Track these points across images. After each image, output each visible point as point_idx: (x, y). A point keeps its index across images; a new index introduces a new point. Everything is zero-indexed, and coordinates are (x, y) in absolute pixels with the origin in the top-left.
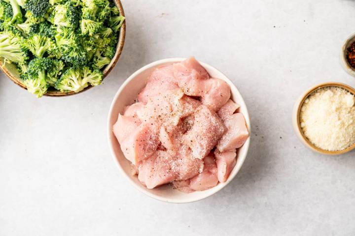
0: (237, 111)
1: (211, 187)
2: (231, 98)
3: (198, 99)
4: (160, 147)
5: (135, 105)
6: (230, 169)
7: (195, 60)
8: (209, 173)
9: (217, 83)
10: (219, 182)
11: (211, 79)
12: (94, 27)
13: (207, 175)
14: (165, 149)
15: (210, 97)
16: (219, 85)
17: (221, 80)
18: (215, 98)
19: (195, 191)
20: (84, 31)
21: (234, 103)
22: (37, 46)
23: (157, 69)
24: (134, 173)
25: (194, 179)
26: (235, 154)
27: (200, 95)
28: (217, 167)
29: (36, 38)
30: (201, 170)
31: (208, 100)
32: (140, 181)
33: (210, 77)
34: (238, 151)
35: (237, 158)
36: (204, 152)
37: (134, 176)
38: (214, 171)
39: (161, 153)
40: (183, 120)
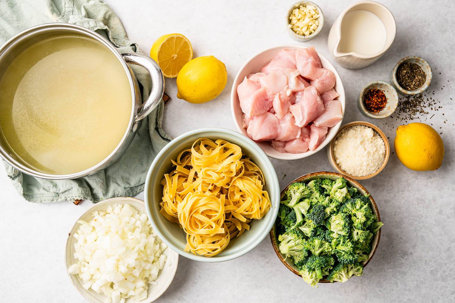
0: (336, 99)
1: (302, 152)
2: (334, 88)
3: (308, 81)
4: (271, 110)
5: (259, 74)
6: (320, 142)
7: (315, 51)
8: (303, 141)
9: (327, 73)
10: (309, 150)
11: (323, 69)
12: (364, 235)
13: (301, 141)
14: (274, 113)
15: (319, 82)
16: (328, 74)
17: (330, 71)
18: (322, 84)
19: (288, 152)
20: (356, 238)
21: (336, 92)
22: (317, 248)
23: (283, 50)
24: (244, 126)
25: (290, 142)
26: (327, 132)
27: (312, 78)
28: (310, 138)
29: (317, 242)
30: (298, 136)
31: (316, 84)
32: (248, 133)
33: (322, 67)
34: (329, 129)
35: (327, 135)
36: (304, 123)
37: (243, 128)
38: (307, 140)
39: (271, 115)
40: (294, 93)
